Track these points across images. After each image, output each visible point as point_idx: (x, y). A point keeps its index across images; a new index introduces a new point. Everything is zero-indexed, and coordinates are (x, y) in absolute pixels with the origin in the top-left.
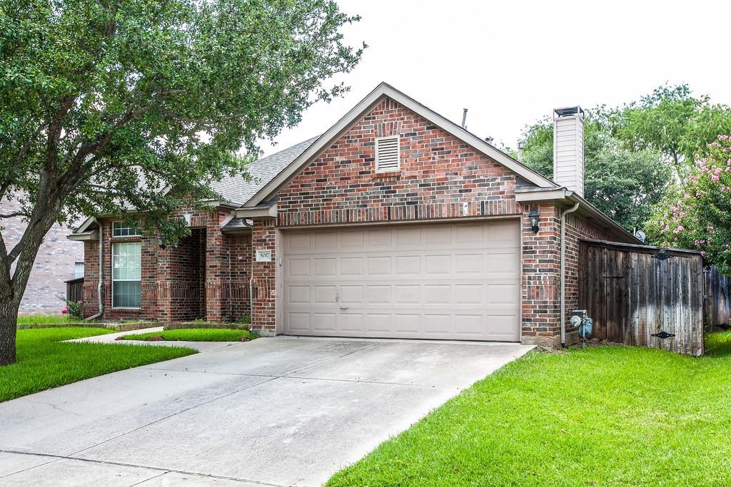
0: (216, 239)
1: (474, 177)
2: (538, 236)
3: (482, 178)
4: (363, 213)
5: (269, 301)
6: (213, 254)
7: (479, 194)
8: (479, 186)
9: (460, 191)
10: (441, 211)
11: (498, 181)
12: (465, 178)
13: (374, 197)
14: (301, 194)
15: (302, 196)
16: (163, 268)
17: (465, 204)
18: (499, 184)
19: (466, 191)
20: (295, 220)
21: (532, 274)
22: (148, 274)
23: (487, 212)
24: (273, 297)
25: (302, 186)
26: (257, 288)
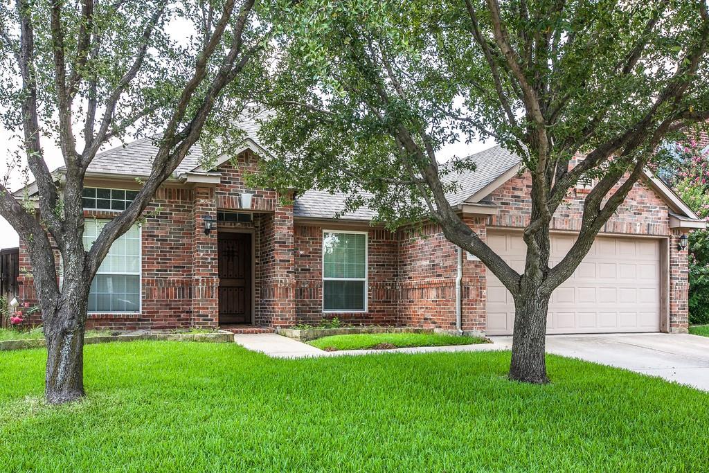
0: (289, 228)
1: (643, 203)
2: (680, 253)
3: (648, 205)
4: (566, 222)
5: (481, 301)
6: (285, 247)
7: (646, 218)
8: (647, 211)
9: (635, 213)
10: (622, 228)
11: (658, 209)
12: (638, 203)
13: (575, 209)
14: (512, 197)
15: (514, 199)
16: (207, 259)
17: (639, 224)
18: (658, 212)
19: (638, 214)
20: (506, 221)
21: (677, 281)
22: (156, 266)
23: (651, 232)
24: (485, 297)
25: (514, 189)
26: (468, 288)
